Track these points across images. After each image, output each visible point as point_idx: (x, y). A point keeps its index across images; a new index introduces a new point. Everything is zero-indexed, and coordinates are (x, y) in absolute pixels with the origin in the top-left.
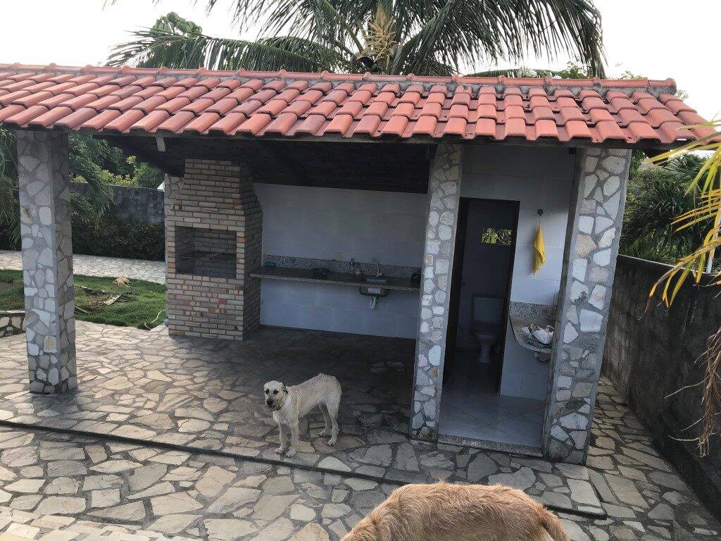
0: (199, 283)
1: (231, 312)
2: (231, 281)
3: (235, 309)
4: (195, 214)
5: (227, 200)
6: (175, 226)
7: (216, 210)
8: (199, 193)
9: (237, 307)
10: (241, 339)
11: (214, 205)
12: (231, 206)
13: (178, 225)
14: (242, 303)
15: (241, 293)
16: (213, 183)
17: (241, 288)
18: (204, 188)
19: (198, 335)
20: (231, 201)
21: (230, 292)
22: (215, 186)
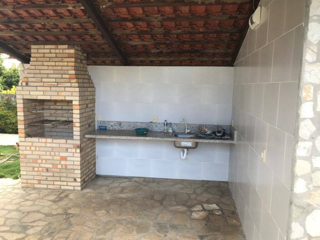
0: (44, 145)
1: (71, 167)
2: (69, 141)
3: (74, 165)
4: (39, 88)
5: (64, 76)
6: (24, 99)
7: (56, 84)
8: (42, 72)
9: (75, 163)
10: (79, 188)
11: (54, 80)
12: (68, 80)
13: (26, 97)
14: (79, 159)
15: (78, 150)
16: (53, 64)
17: (78, 147)
18: (46, 68)
19: (45, 186)
20: (68, 76)
21: (69, 150)
22: (56, 66)
